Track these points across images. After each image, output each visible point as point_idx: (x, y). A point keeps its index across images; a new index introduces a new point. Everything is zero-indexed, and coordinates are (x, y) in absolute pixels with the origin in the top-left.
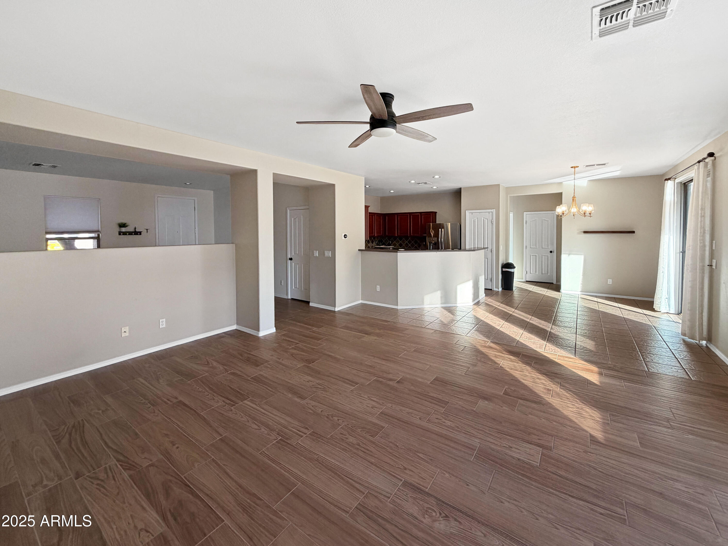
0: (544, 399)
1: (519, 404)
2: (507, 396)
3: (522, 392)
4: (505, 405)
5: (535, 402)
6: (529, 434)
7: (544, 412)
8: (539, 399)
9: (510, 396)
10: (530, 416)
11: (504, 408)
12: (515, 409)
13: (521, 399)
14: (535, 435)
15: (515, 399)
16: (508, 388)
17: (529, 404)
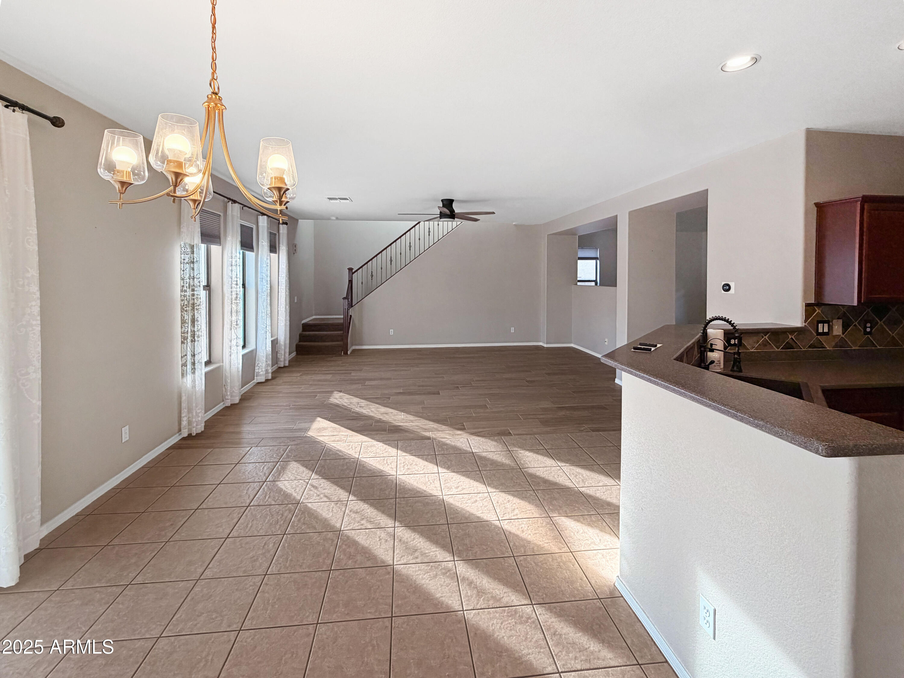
1: (380, 395)
2: (388, 397)
6: (370, 387)
10: (373, 392)
13: (379, 398)
15: (383, 397)
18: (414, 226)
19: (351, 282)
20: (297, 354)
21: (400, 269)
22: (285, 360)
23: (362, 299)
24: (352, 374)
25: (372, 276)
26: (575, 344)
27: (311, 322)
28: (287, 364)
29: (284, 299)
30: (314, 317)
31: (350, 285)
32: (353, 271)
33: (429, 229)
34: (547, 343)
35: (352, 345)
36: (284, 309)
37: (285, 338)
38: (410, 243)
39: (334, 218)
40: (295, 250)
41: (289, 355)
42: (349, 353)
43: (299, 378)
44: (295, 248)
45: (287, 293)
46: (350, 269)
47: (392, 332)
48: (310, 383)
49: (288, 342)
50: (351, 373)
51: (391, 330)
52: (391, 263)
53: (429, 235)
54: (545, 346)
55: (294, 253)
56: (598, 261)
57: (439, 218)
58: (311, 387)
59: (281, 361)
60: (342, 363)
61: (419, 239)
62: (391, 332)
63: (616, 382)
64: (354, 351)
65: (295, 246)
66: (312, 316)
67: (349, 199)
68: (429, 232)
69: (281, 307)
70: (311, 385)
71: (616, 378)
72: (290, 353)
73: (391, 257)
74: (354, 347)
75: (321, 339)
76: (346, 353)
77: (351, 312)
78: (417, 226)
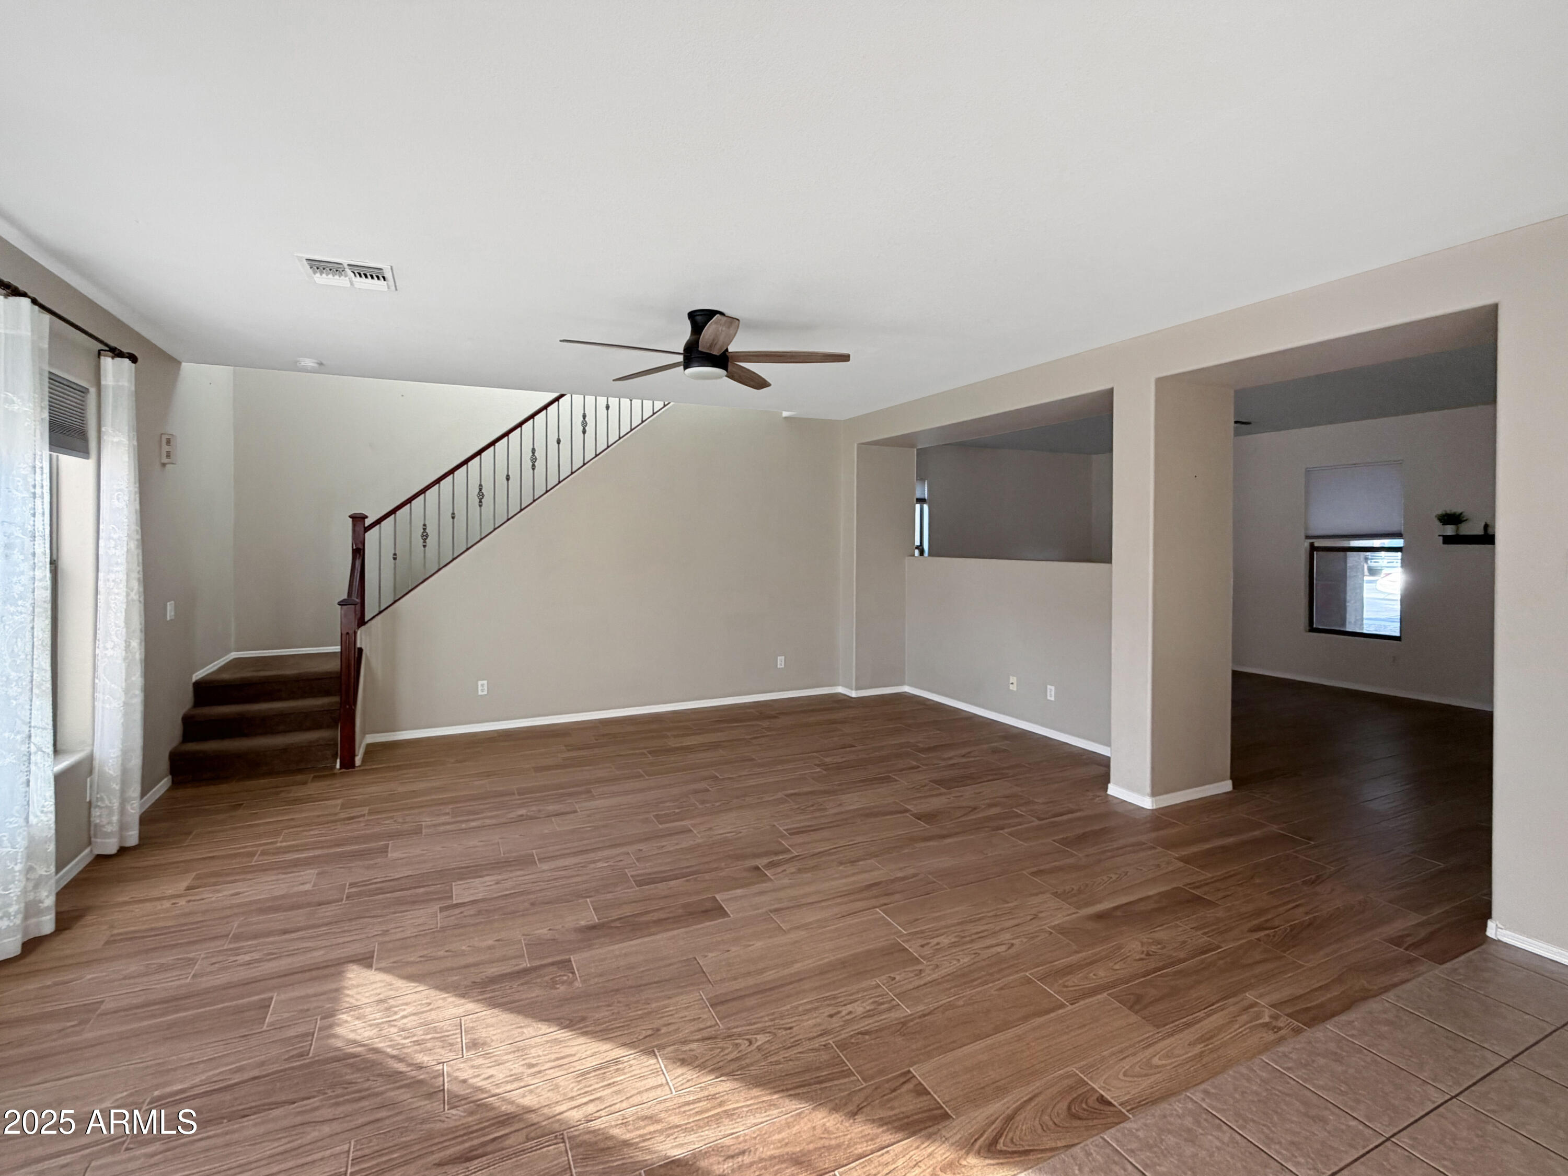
0: (478, 1001)
1: (524, 955)
2: (558, 958)
3: (536, 993)
4: (548, 937)
5: (493, 980)
6: (479, 913)
7: (467, 966)
8: (488, 995)
9: (553, 964)
10: (490, 942)
11: (545, 931)
12: (524, 940)
13: (526, 971)
14: (471, 916)
15: (537, 963)
16: (571, 983)
17: (507, 968)
18: (545, 407)
19: (359, 552)
20: (174, 783)
21: (505, 519)
22: (123, 827)
23: (395, 602)
24: (392, 855)
25: (425, 536)
26: (910, 685)
27: (226, 676)
28: (132, 837)
29: (122, 616)
30: (234, 655)
31: (358, 563)
32: (367, 524)
33: (584, 416)
34: (857, 688)
35: (364, 733)
36: (120, 653)
37: (125, 753)
38: (533, 451)
39: (309, 363)
40: (168, 455)
41: (143, 793)
42: (358, 760)
43: (182, 902)
44: (165, 448)
45: (134, 596)
46: (358, 519)
47: (483, 687)
48: (235, 926)
49: (136, 761)
50: (384, 850)
51: (480, 683)
52: (480, 502)
53: (584, 432)
54: (853, 694)
55: (164, 465)
56: (926, 507)
57: (682, 367)
58: (236, 952)
59: (107, 835)
60: (343, 807)
61: (559, 442)
62: (480, 688)
63: (1110, 792)
64: (372, 750)
65: (168, 442)
66: (229, 651)
67: (388, 275)
68: (584, 424)
69: (109, 645)
70: (237, 938)
71: (1109, 782)
72: (146, 788)
73: (481, 485)
74: (371, 739)
75: (265, 725)
76: (348, 763)
77: (363, 639)
78: (553, 409)
